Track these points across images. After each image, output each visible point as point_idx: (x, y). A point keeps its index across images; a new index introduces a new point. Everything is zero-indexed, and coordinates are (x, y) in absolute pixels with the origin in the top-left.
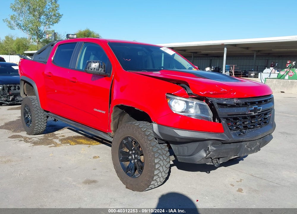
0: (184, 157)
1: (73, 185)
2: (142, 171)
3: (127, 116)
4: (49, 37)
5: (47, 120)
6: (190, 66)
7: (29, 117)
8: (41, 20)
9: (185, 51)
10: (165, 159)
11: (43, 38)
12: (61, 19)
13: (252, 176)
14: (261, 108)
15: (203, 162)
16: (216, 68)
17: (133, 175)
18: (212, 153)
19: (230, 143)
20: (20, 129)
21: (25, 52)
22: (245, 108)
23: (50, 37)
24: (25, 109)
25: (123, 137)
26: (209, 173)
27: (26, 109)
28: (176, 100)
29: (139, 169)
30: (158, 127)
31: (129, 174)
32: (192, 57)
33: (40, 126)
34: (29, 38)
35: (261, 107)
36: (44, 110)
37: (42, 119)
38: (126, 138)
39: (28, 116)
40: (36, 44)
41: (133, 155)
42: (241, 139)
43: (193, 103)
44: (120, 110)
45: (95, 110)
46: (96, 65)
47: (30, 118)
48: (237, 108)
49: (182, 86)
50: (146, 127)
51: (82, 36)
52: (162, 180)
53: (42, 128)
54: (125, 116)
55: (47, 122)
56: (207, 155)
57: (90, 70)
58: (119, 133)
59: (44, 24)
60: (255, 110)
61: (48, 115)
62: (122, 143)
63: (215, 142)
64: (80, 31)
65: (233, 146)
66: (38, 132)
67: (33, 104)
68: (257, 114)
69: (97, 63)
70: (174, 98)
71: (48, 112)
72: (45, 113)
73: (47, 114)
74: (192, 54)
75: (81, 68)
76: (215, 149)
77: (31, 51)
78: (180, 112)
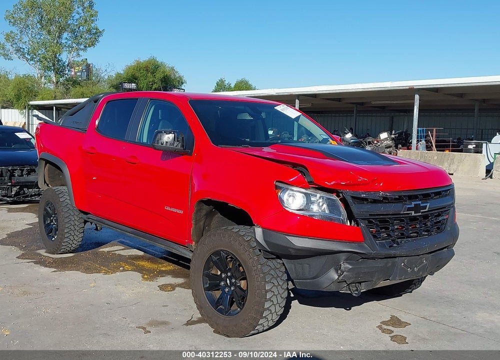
0: (305, 281)
1: (131, 327)
2: (244, 304)
3: (218, 216)
4: (76, 73)
5: (84, 227)
6: (325, 136)
7: (52, 223)
8: (64, 41)
9: (340, 101)
10: (281, 284)
11: (66, 76)
12: (100, 39)
13: (423, 319)
14: (428, 205)
15: (333, 288)
16: (400, 134)
17: (227, 312)
18: (347, 274)
19: (373, 258)
20: (35, 244)
21: (32, 103)
22: (400, 205)
23: (79, 72)
24: (46, 210)
25: (211, 251)
26: (350, 309)
27: (49, 209)
28: (291, 192)
29: (239, 301)
30: (263, 232)
31: (220, 311)
32: (355, 112)
33: (71, 237)
34: (39, 75)
35: (428, 203)
36: (79, 210)
37: (76, 227)
38: (217, 253)
39: (52, 221)
40: (52, 87)
41: (228, 279)
42: (392, 252)
43: (316, 196)
44: (206, 208)
45: (167, 209)
46: (169, 138)
47: (54, 224)
48: (384, 205)
49: (299, 171)
50: (250, 234)
51: (142, 71)
52: (276, 318)
53: (75, 242)
54: (214, 218)
55: (83, 232)
56: (339, 276)
57: (160, 144)
58: (204, 245)
59: (67, 49)
60: (417, 208)
61: (87, 219)
62: (209, 260)
63: (351, 256)
64: (138, 61)
65: (379, 263)
66: (68, 249)
67: (61, 200)
68: (420, 214)
69: (171, 134)
70: (287, 189)
71: (86, 214)
72: (82, 215)
73: (85, 217)
74: (355, 105)
75: (145, 140)
76: (351, 267)
77: (43, 100)
78: (297, 210)
